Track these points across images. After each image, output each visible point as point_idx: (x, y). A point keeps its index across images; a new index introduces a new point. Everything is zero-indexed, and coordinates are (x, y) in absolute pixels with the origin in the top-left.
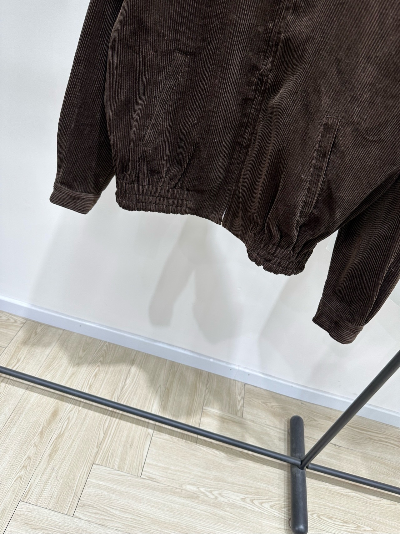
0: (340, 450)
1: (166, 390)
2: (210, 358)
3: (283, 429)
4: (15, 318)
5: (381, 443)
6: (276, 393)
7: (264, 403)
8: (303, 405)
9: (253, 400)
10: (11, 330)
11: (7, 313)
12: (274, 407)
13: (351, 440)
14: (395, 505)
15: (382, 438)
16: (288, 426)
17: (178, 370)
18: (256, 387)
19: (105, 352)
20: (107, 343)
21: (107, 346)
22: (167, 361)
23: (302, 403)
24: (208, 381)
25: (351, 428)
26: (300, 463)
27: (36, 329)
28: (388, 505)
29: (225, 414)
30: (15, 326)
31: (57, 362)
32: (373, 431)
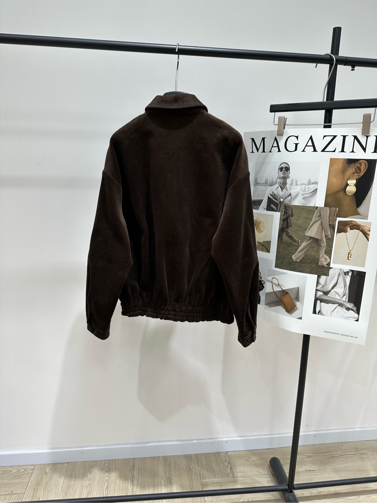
0: (315, 473)
1: (168, 479)
2: (193, 440)
3: (268, 473)
4: (24, 467)
5: (342, 456)
6: (252, 450)
7: (246, 460)
8: (275, 451)
9: (237, 461)
10: (24, 478)
11: (15, 466)
12: (255, 461)
13: (320, 463)
14: (370, 496)
15: (341, 453)
16: (270, 470)
17: (172, 462)
18: (236, 451)
19: (108, 468)
20: (107, 461)
21: (107, 463)
22: (161, 457)
23: (274, 450)
24: (198, 461)
25: (317, 454)
26: (287, 487)
27: (45, 470)
28: (366, 499)
29: (221, 479)
30: (26, 474)
31: (71, 489)
32: (333, 451)
